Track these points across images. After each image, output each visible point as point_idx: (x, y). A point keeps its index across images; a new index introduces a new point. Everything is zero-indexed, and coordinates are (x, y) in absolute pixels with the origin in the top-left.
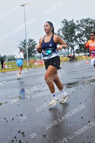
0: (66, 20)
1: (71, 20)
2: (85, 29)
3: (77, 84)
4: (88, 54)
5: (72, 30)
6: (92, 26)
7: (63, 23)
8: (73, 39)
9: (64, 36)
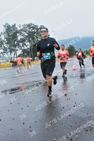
0: (8, 24)
1: (14, 24)
2: (28, 34)
3: (19, 90)
4: (31, 59)
5: (14, 34)
6: (34, 31)
7: (5, 27)
8: (15, 44)
9: (6, 40)
